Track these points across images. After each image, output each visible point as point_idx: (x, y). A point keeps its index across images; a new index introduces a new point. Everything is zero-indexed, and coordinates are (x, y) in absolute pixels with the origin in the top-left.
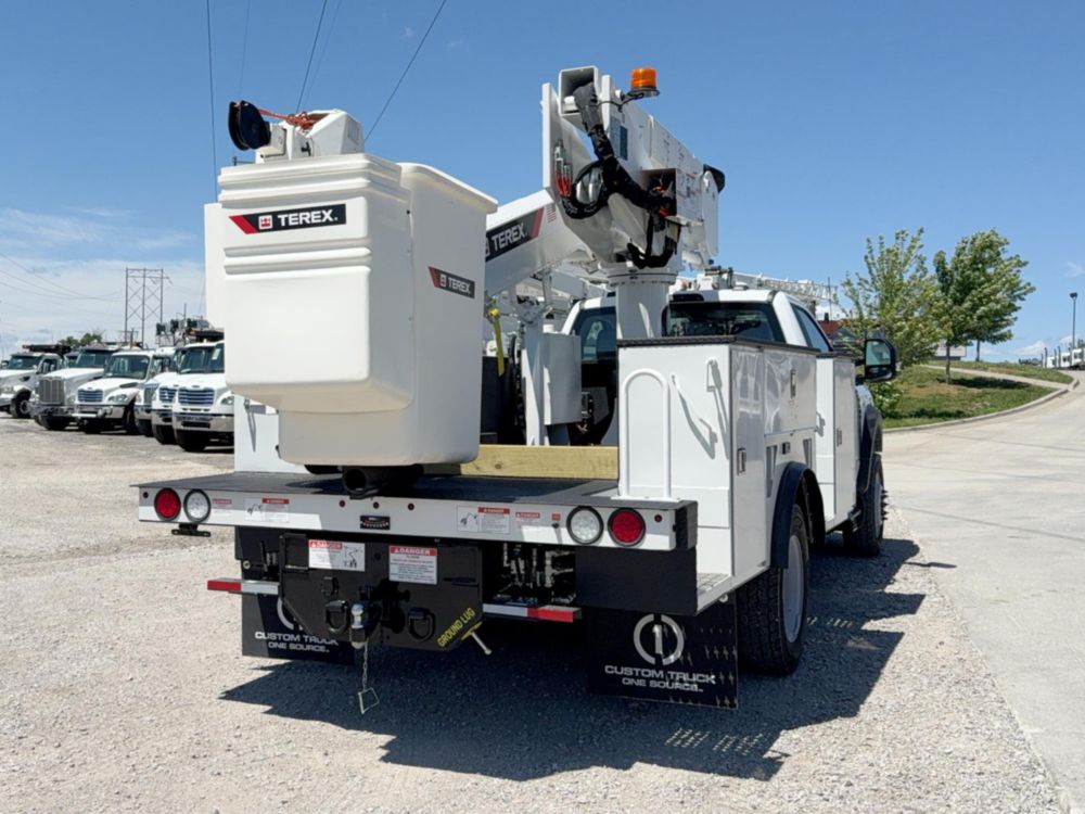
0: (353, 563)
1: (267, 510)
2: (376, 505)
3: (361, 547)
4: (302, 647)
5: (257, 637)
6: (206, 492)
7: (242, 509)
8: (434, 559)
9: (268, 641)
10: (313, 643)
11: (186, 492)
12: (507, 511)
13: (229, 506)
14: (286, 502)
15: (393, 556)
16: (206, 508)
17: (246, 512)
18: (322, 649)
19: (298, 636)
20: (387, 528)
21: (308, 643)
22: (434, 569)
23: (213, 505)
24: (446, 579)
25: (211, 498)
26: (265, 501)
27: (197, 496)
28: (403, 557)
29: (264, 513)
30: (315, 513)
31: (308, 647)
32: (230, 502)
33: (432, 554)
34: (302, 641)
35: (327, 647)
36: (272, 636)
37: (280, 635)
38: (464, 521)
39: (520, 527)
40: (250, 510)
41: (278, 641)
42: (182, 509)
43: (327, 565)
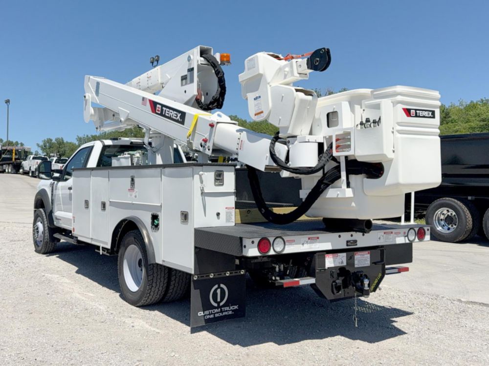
0: (342, 262)
1: (310, 243)
2: (352, 235)
3: (344, 254)
4: (221, 314)
5: (199, 315)
6: (283, 237)
7: (299, 244)
8: (369, 255)
9: (204, 316)
10: (226, 311)
11: (274, 238)
12: (392, 233)
13: (294, 243)
14: (318, 238)
15: (356, 257)
16: (283, 245)
17: (301, 245)
18: (230, 313)
19: (219, 309)
20: (356, 245)
21: (224, 311)
22: (369, 260)
23: (286, 243)
24: (373, 263)
25: (285, 240)
26: (309, 239)
27: (278, 240)
28: (359, 256)
29: (309, 245)
30: (329, 242)
31: (224, 314)
32: (293, 241)
33: (368, 253)
34: (222, 311)
35: (233, 311)
36: (207, 312)
37: (210, 311)
38: (380, 238)
39: (395, 238)
40: (303, 244)
41: (210, 314)
42: (272, 248)
43: (332, 265)
